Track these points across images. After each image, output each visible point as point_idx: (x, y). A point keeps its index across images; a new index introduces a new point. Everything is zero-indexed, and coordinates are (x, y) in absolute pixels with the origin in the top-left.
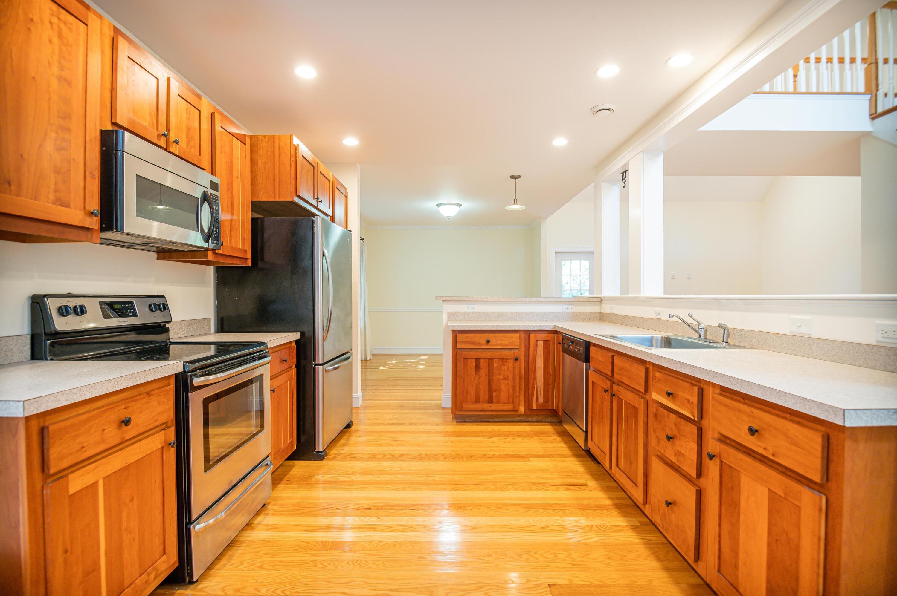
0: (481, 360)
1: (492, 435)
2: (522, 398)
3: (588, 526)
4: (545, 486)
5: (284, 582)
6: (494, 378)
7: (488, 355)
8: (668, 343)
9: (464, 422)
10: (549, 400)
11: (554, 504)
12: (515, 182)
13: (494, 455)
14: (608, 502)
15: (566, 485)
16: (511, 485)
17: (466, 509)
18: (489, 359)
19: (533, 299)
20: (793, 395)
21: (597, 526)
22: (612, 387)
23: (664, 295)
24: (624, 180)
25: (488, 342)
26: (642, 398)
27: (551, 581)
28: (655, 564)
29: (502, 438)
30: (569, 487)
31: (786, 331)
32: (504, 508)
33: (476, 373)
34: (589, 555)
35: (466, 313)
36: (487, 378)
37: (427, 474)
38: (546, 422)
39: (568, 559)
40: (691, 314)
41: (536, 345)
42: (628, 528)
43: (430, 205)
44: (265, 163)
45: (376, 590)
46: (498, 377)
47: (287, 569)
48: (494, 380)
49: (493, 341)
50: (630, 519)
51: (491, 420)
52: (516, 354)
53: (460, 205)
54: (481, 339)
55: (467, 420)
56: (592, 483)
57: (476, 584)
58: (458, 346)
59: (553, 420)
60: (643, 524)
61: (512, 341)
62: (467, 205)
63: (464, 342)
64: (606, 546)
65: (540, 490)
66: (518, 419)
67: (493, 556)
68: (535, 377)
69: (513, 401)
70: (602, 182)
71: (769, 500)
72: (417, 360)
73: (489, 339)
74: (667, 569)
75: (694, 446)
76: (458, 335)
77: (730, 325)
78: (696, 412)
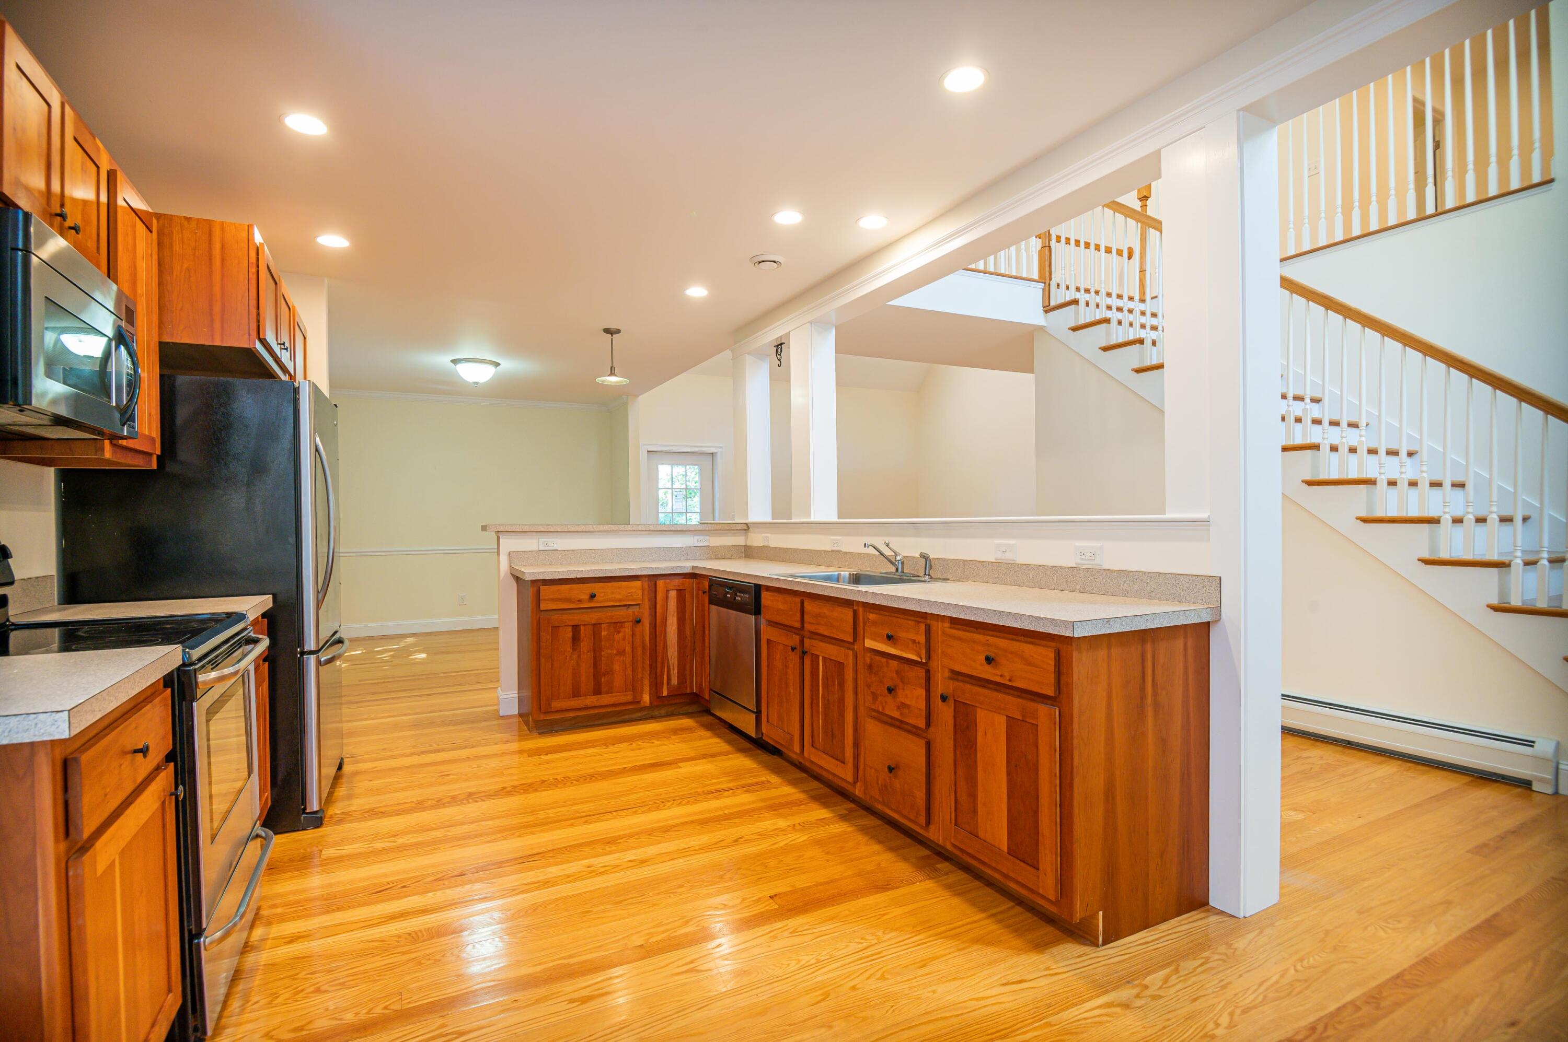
0: (582, 628)
1: (607, 743)
2: (646, 682)
3: (789, 826)
4: (717, 793)
5: (379, 996)
6: (603, 653)
7: (593, 617)
8: (856, 579)
9: (551, 732)
10: (686, 680)
11: (737, 812)
12: (612, 340)
13: (625, 768)
14: (802, 796)
15: (743, 787)
16: (669, 801)
17: (620, 843)
18: (594, 624)
19: (622, 527)
20: (1029, 616)
21: (799, 824)
22: (802, 642)
23: (838, 519)
24: (779, 357)
25: (593, 596)
26: (849, 649)
27: (772, 893)
28: (877, 847)
29: (625, 745)
30: (748, 788)
31: (991, 558)
32: (673, 829)
33: (574, 649)
34: (803, 856)
35: (542, 552)
36: (591, 654)
37: (532, 812)
38: (679, 714)
39: (779, 865)
40: (887, 542)
41: (667, 597)
42: (835, 818)
43: (442, 360)
44: (188, 270)
45: (540, 964)
46: (609, 651)
47: (371, 981)
48: (603, 658)
49: (600, 596)
50: (836, 808)
51: (596, 723)
52: (636, 613)
53: (497, 365)
54: (581, 592)
55: (555, 729)
56: (774, 779)
57: (680, 919)
58: (543, 606)
59: (690, 711)
60: (850, 811)
61: (630, 593)
62: (510, 365)
63: (553, 600)
64: (818, 843)
65: (711, 799)
66: (639, 714)
67: (686, 885)
68: (665, 647)
69: (634, 687)
70: (746, 355)
71: (1007, 727)
72: (402, 645)
73: (595, 591)
74: (892, 849)
75: (922, 692)
76: (542, 588)
77: (932, 556)
78: (923, 652)
